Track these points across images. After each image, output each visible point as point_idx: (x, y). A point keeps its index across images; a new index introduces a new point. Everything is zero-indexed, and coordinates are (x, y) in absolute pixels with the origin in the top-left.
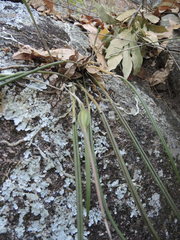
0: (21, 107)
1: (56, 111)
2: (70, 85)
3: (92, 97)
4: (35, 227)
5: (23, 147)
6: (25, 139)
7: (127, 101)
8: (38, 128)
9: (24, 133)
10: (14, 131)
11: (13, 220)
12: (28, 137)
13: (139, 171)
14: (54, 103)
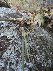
0: (9, 33)
1: (19, 34)
2: (23, 27)
3: (29, 31)
4: (12, 67)
5: (9, 44)
6: (10, 42)
8: (14, 39)
9: (10, 40)
10: (7, 39)
11: (6, 64)
13: (44, 52)
14: (18, 32)
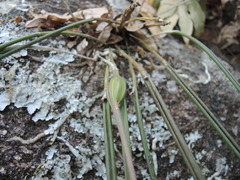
0: (39, 89)
1: (90, 88)
2: (107, 52)
3: (140, 66)
5: (44, 145)
6: (46, 132)
7: (193, 68)
8: (64, 115)
9: (44, 124)
10: (31, 123)
12: (51, 130)
13: (224, 160)
14: (86, 78)
